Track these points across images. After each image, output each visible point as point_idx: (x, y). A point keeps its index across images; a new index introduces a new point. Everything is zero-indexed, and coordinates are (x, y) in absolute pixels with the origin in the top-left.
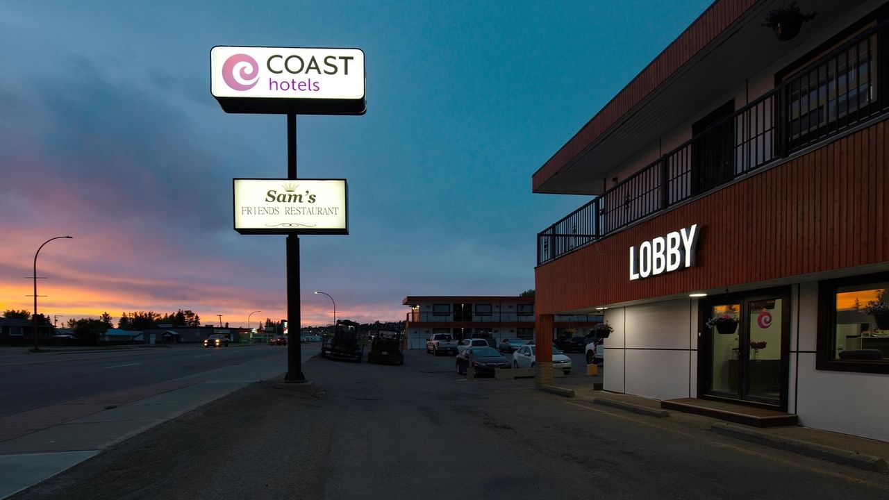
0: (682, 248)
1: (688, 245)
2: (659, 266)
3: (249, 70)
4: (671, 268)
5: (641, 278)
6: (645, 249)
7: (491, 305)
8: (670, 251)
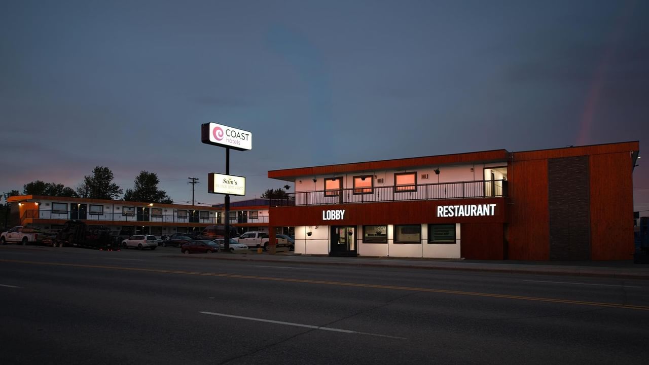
0: (340, 215)
1: (342, 214)
2: (333, 217)
3: (221, 133)
4: (337, 219)
5: (327, 220)
6: (329, 213)
7: (103, 206)
8: (337, 215)
